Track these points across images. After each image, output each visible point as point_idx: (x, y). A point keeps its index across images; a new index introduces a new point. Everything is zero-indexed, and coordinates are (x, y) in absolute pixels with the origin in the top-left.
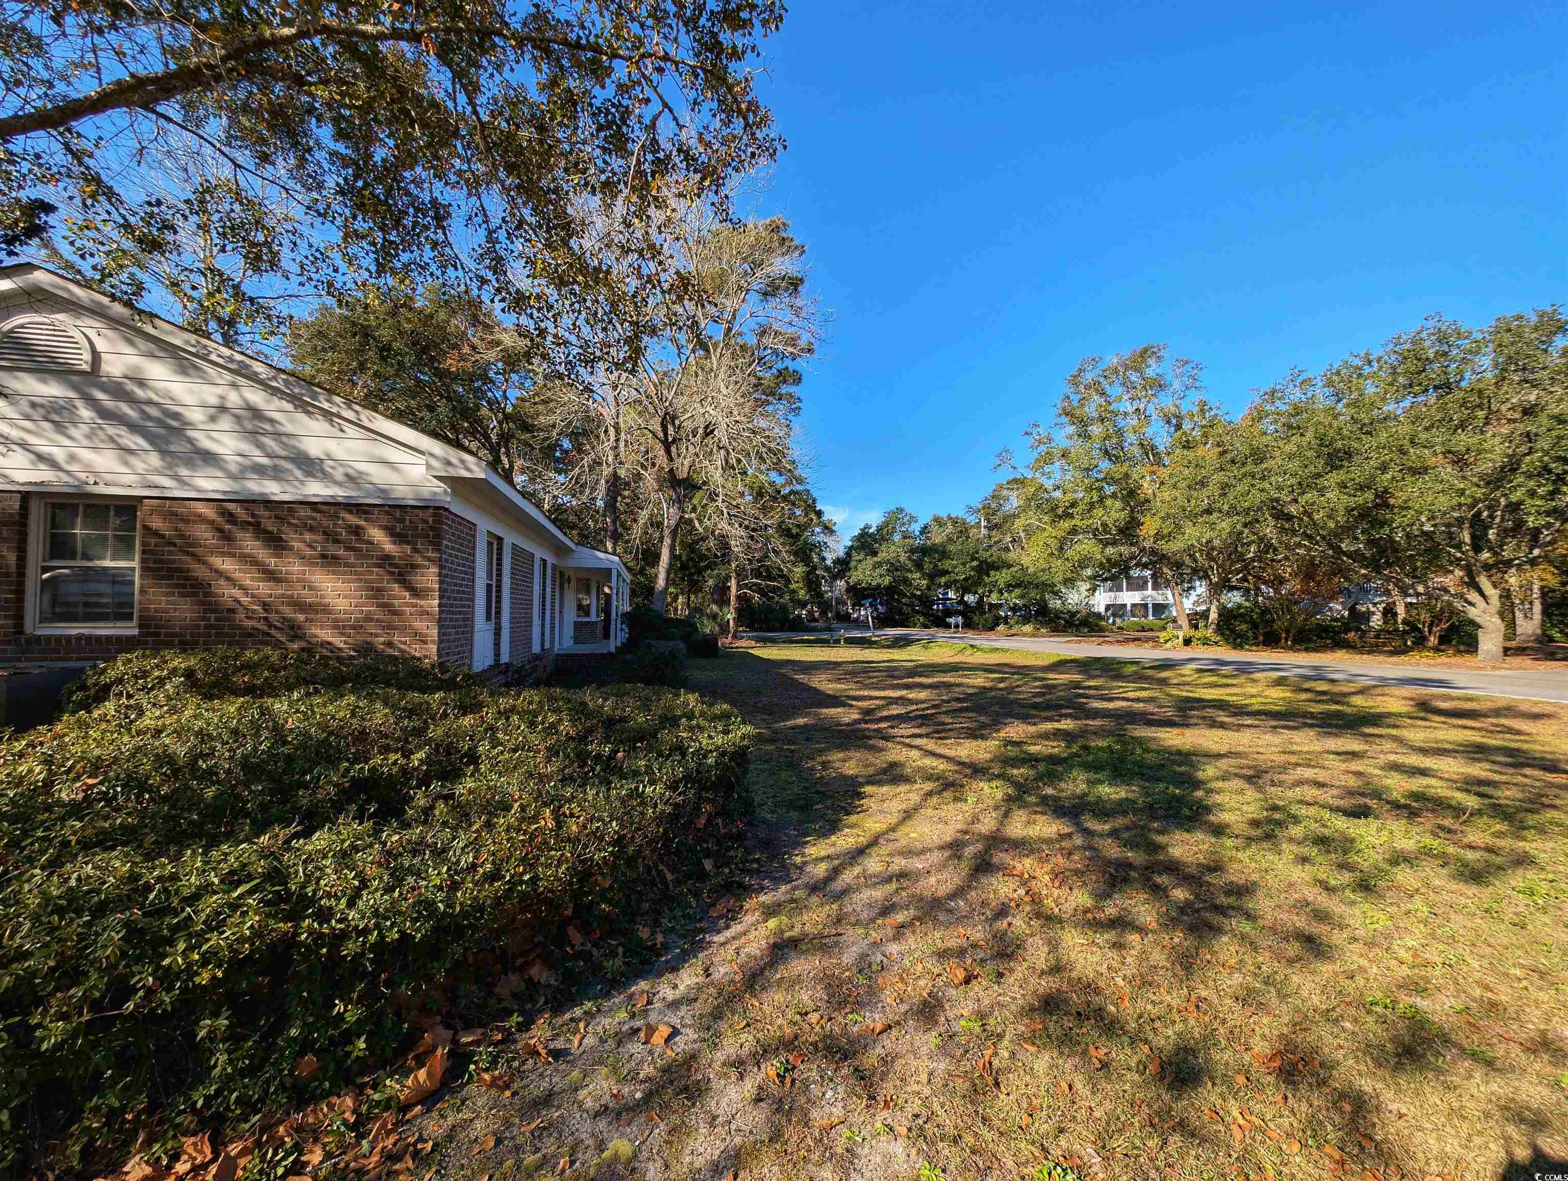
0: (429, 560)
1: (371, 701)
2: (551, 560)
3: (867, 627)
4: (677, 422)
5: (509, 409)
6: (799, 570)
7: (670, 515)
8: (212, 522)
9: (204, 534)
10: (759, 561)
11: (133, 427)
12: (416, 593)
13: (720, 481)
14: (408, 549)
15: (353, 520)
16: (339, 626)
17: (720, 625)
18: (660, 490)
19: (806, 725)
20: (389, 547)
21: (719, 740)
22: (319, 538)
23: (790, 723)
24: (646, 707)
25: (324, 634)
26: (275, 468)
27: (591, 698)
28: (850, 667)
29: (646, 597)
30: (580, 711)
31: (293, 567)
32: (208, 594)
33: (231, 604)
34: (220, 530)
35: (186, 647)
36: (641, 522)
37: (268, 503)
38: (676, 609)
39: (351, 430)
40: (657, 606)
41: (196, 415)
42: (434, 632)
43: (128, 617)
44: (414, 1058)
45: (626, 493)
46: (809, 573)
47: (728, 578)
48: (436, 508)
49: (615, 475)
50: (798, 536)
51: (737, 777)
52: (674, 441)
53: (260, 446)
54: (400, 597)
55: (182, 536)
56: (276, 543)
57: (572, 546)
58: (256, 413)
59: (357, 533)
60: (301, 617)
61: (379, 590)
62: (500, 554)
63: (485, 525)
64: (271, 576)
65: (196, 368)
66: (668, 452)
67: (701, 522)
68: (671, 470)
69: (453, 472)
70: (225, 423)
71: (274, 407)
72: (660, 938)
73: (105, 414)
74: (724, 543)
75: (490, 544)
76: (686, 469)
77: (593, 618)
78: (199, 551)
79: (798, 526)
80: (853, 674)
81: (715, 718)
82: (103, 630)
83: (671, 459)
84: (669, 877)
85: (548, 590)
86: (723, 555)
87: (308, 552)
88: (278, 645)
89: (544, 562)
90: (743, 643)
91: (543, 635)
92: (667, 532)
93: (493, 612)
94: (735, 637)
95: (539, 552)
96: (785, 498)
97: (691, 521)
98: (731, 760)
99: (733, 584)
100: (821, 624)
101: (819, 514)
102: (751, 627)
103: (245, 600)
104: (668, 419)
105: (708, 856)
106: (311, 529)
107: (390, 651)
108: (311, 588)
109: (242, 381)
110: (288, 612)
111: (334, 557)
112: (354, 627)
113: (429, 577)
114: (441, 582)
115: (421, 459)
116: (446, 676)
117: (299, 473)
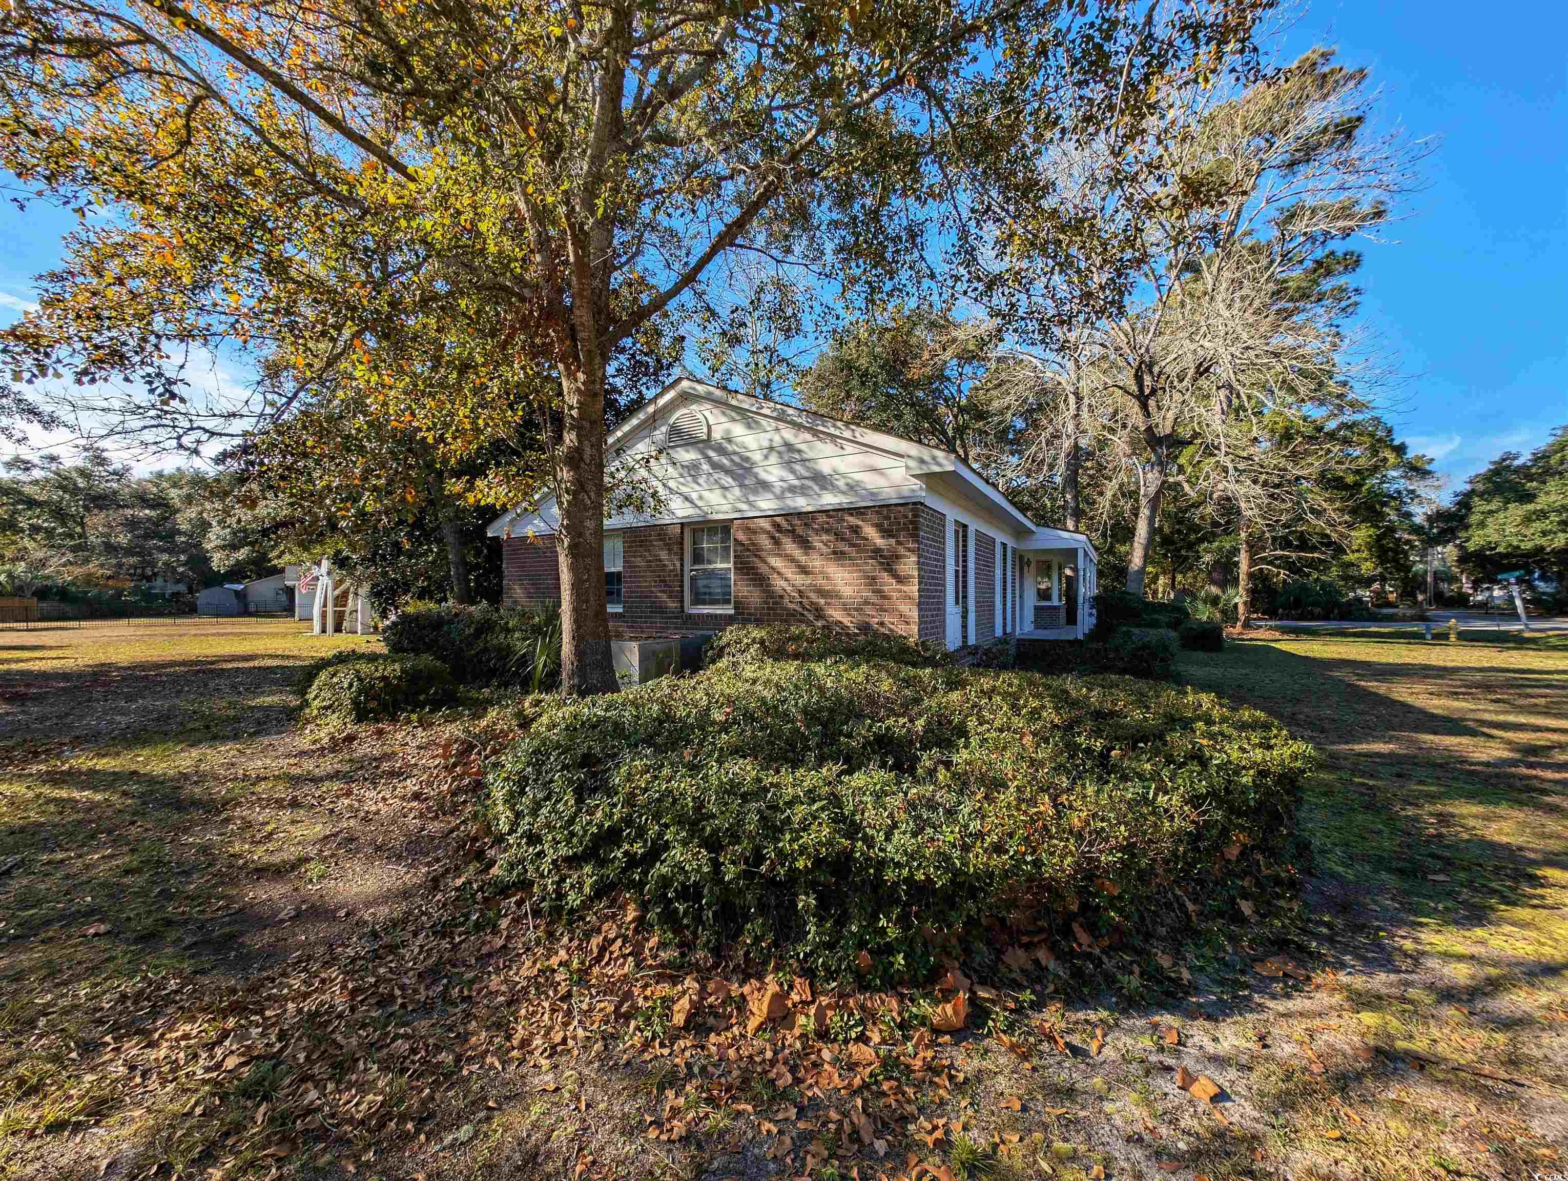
0: (909, 550)
1: (879, 671)
2: (1011, 543)
3: (1513, 616)
4: (1156, 369)
5: (964, 402)
6: (1362, 534)
7: (1150, 481)
8: (768, 532)
9: (765, 541)
10: (1285, 526)
11: (727, 472)
12: (900, 580)
13: (1219, 428)
14: (893, 541)
15: (853, 520)
16: (846, 609)
17: (1224, 612)
18: (1134, 453)
19: (1391, 755)
20: (880, 542)
21: (1258, 755)
22: (832, 538)
23: (1358, 748)
24: (1142, 702)
25: (836, 614)
26: (803, 487)
27: (1073, 685)
28: (1478, 677)
29: (1117, 579)
30: (1062, 699)
31: (815, 562)
32: (769, 585)
33: (781, 593)
34: (773, 538)
35: (759, 622)
36: (1109, 494)
37: (800, 514)
38: (1155, 592)
39: (849, 448)
40: (1132, 587)
41: (757, 457)
42: (915, 614)
43: (728, 602)
44: (941, 990)
45: (1089, 464)
46: (1379, 538)
47: (1235, 551)
48: (914, 503)
49: (1076, 446)
50: (1358, 485)
51: (1286, 806)
52: (1153, 392)
53: (793, 472)
54: (888, 583)
55: (753, 544)
56: (805, 544)
57: (1033, 528)
58: (789, 446)
59: (856, 532)
60: (822, 601)
61: (874, 578)
62: (965, 541)
63: (953, 514)
64: (804, 570)
65: (756, 422)
66: (1144, 406)
67: (1192, 485)
68: (1149, 429)
69: (925, 470)
70: (773, 458)
71: (800, 439)
72: (1186, 975)
73: (715, 466)
74: (1228, 506)
75: (957, 532)
76: (1169, 423)
77: (1055, 603)
78: (763, 554)
79: (1358, 472)
80: (1487, 687)
81: (1243, 726)
82: (718, 610)
83: (1148, 415)
84: (1190, 907)
85: (1009, 574)
86: (1228, 523)
87: (825, 550)
88: (809, 623)
89: (1004, 545)
90: (1261, 634)
91: (1005, 619)
92: (1143, 501)
93: (961, 597)
94: (1247, 625)
95: (1000, 537)
96: (1331, 436)
97: (1178, 484)
98: (1276, 784)
99: (1243, 559)
100: (1402, 610)
101: (1400, 450)
102: (1272, 613)
103: (789, 589)
104: (1145, 367)
105: (1245, 897)
106: (827, 531)
107: (882, 630)
108: (828, 578)
109: (781, 425)
110: (814, 597)
111: (842, 553)
112: (856, 610)
113: (909, 565)
114: (919, 570)
115: (901, 462)
116: (928, 654)
117: (816, 488)
